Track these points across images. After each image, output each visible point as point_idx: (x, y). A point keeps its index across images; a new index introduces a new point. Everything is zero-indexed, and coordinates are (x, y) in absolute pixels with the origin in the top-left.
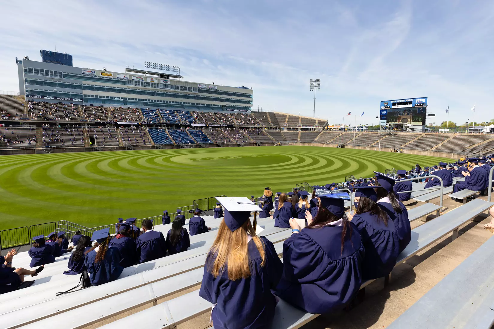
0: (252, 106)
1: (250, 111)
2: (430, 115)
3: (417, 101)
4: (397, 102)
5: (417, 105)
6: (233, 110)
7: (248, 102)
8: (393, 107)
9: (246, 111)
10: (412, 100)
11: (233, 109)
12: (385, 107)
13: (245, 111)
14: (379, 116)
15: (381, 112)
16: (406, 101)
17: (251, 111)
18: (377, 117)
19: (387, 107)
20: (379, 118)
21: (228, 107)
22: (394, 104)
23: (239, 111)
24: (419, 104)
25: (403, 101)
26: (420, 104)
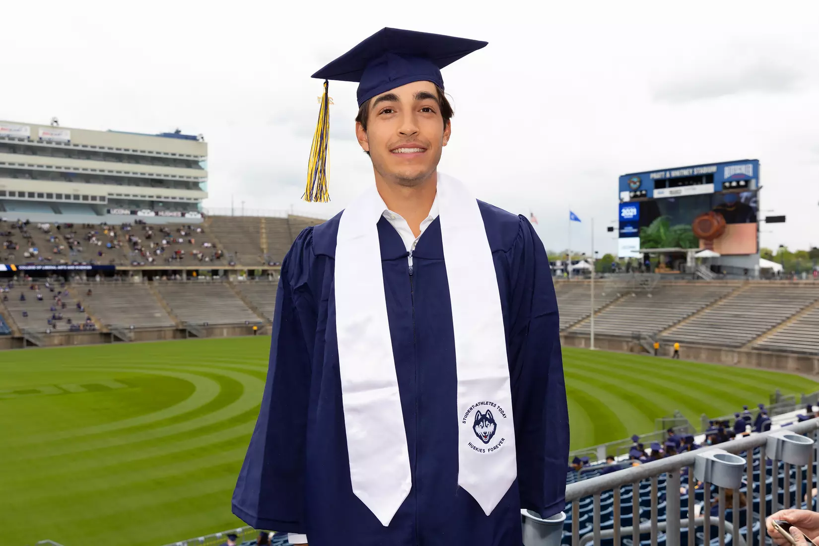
0: (206, 197)
1: (199, 216)
2: (770, 220)
3: (728, 172)
4: (668, 175)
5: (727, 184)
6: (134, 213)
7: (193, 185)
8: (658, 194)
9: (183, 215)
10: (713, 169)
11: (134, 208)
12: (632, 194)
13: (179, 214)
14: (616, 225)
15: (620, 212)
16: (697, 171)
17: (202, 215)
18: (610, 229)
19: (638, 193)
20: (616, 232)
21: (118, 203)
22: (660, 184)
23: (157, 214)
24: (734, 184)
25: (686, 173)
26: (738, 182)
